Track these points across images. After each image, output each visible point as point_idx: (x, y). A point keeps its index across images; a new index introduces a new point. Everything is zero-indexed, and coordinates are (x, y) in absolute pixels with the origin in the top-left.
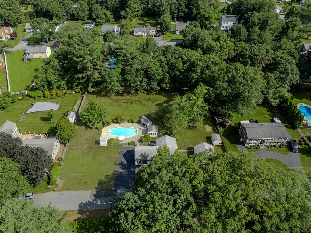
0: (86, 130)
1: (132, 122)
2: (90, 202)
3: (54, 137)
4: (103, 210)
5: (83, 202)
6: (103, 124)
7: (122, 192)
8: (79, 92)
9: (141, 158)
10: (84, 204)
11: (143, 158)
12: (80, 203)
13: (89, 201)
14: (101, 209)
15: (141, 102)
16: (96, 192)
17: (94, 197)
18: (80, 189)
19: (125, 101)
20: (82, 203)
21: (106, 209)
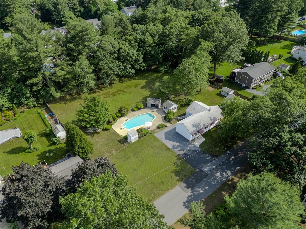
0: (93, 137)
1: (139, 109)
2: (191, 196)
3: (58, 162)
4: (213, 194)
5: (185, 201)
6: (109, 122)
7: (209, 168)
8: (34, 106)
9: (194, 129)
10: (187, 201)
11: (197, 128)
12: (183, 204)
13: (189, 196)
14: (211, 195)
15: (123, 91)
16: (184, 182)
17: (190, 189)
18: (164, 192)
19: (105, 96)
20: (184, 203)
21: (215, 192)
